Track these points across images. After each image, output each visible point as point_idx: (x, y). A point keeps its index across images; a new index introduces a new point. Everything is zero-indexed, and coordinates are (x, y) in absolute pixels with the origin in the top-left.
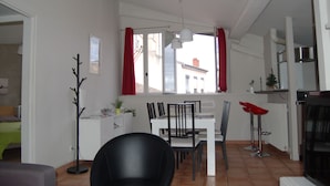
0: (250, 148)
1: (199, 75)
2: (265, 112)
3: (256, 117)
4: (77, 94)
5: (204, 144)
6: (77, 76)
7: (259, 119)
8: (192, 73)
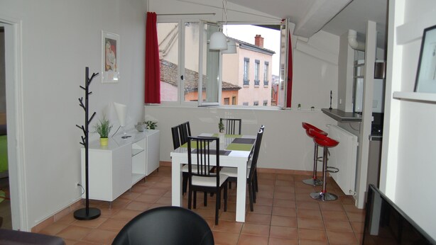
1: (263, 58)
2: (334, 143)
3: (321, 149)
4: (86, 132)
5: (232, 181)
7: (326, 153)
8: (253, 56)
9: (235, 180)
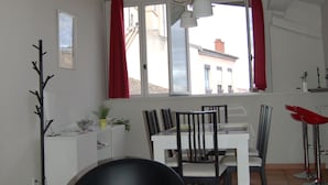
0: (303, 175)
1: (225, 64)
3: (310, 127)
4: (41, 100)
5: (232, 173)
6: (40, 73)
7: (316, 132)
8: (214, 62)
9: (235, 169)
